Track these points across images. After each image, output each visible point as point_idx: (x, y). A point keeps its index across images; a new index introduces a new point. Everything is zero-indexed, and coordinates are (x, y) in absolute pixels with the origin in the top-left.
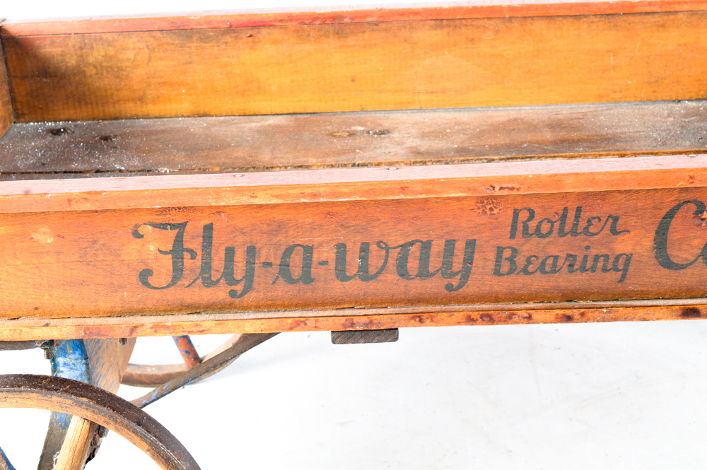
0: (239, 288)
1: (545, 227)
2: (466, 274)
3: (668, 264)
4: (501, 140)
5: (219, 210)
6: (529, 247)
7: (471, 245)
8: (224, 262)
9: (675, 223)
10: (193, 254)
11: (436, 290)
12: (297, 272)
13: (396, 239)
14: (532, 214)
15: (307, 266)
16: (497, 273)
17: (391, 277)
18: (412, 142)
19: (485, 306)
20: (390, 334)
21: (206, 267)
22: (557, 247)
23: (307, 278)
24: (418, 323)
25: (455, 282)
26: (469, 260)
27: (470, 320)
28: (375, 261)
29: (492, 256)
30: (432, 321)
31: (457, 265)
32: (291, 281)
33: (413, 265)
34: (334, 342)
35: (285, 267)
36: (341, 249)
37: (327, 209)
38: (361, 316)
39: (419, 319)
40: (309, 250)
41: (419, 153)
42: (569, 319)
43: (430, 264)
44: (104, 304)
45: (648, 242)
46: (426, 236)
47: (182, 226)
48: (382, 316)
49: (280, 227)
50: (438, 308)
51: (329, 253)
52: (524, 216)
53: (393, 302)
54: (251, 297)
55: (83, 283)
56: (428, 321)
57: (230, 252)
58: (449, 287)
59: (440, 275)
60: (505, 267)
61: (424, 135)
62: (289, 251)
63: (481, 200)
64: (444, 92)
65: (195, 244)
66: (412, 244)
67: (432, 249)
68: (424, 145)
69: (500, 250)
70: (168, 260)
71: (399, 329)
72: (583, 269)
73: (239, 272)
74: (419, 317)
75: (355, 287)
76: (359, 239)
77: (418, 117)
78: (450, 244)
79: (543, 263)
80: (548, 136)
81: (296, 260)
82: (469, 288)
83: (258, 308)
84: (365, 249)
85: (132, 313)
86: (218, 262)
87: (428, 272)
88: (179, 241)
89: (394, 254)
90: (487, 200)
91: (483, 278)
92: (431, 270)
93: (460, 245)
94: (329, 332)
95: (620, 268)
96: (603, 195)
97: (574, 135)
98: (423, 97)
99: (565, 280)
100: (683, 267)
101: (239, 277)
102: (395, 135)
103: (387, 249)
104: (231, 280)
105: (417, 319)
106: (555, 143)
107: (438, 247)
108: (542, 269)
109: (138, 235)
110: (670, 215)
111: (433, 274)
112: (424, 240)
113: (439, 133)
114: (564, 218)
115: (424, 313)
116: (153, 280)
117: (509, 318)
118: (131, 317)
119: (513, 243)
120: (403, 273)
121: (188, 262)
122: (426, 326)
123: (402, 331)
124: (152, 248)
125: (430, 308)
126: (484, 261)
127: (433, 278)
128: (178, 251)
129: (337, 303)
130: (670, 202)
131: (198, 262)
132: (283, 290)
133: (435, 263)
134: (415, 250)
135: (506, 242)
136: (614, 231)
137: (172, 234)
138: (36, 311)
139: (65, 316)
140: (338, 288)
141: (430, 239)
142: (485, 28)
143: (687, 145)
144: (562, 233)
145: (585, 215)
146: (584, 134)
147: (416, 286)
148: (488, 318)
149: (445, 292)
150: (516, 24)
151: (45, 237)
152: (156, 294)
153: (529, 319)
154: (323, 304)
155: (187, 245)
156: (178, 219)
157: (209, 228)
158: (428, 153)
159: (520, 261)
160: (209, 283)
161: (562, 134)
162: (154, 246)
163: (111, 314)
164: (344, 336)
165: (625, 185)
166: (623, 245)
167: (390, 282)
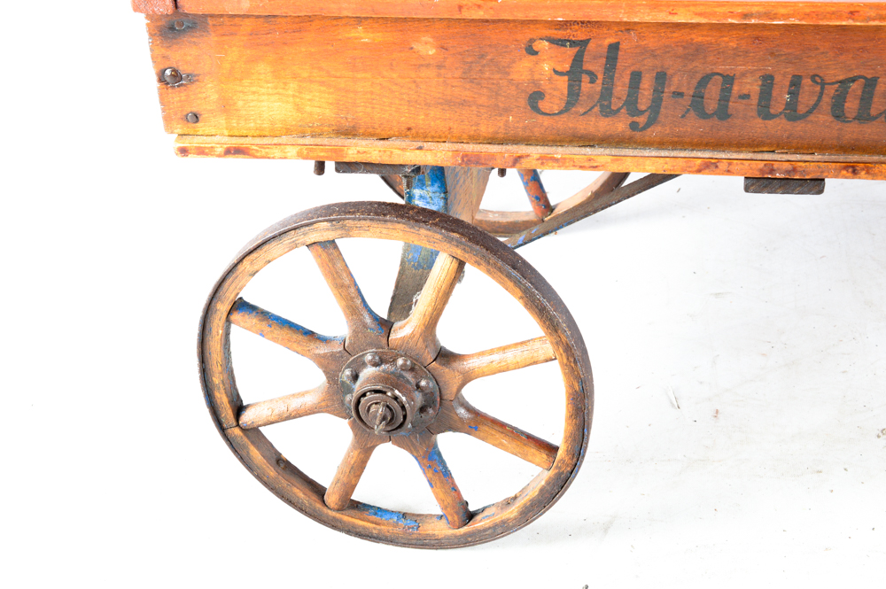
0: (642, 120)
5: (628, 27)
8: (627, 89)
10: (593, 77)
11: (876, 137)
12: (711, 105)
13: (835, 73)
15: (725, 98)
17: (823, 118)
20: (815, 185)
21: (607, 93)
23: (723, 113)
24: (850, 174)
28: (806, 99)
30: (868, 173)
32: (704, 115)
33: (851, 105)
34: (747, 190)
35: (698, 98)
36: (768, 81)
37: (756, 33)
38: (782, 161)
39: (853, 170)
40: (729, 80)
43: (873, 106)
44: (485, 129)
46: (872, 71)
47: (584, 43)
48: (808, 163)
49: (697, 51)
50: (876, 158)
51: (752, 86)
53: (822, 148)
54: (654, 132)
55: (464, 103)
56: (863, 173)
57: (636, 77)
59: (883, 119)
62: (705, 80)
65: (595, 65)
66: (853, 80)
67: (878, 88)
70: (563, 83)
71: (826, 180)
73: (644, 101)
74: (853, 167)
75: (778, 127)
76: (790, 70)
81: (713, 91)
83: (661, 144)
84: (796, 83)
85: (516, 141)
86: (621, 88)
87: (869, 115)
88: (578, 60)
89: (831, 91)
92: (873, 112)
94: (742, 179)
101: (643, 107)
103: (823, 84)
104: (632, 108)
105: (850, 170)
107: (884, 86)
109: (531, 51)
111: (875, 118)
112: (869, 76)
115: (859, 163)
116: (544, 105)
118: (515, 146)
120: (838, 113)
121: (586, 86)
122: (860, 178)
123: (830, 183)
124: (546, 67)
125: (866, 158)
127: (874, 122)
128: (575, 72)
129: (755, 145)
131: (598, 87)
132: (694, 126)
133: (878, 104)
134: (856, 87)
137: (571, 52)
138: (408, 133)
139: (440, 139)
140: (759, 127)
141: (877, 75)
147: (852, 131)
151: (426, 47)
152: (546, 121)
154: (739, 145)
155: (587, 66)
156: (580, 35)
157: (614, 48)
160: (607, 112)
162: (548, 66)
163: (492, 141)
164: (757, 184)
167: (822, 124)
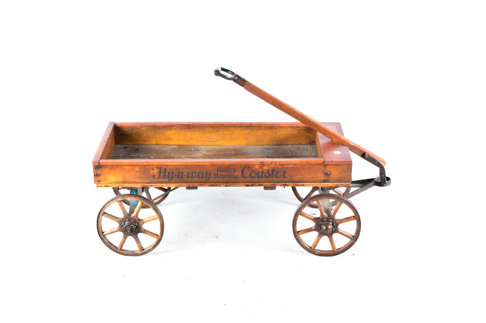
0: (170, 179)
1: (223, 170)
2: (209, 178)
3: (244, 177)
4: (223, 153)
5: (167, 165)
6: (220, 173)
7: (210, 173)
9: (245, 170)
10: (163, 173)
12: (180, 177)
13: (197, 171)
14: (220, 168)
15: (182, 175)
16: (215, 178)
17: (196, 178)
18: (204, 153)
19: (212, 184)
20: (196, 188)
21: (165, 175)
22: (225, 174)
23: (182, 178)
26: (210, 175)
27: (210, 186)
28: (194, 175)
29: (214, 175)
30: (203, 186)
31: (208, 176)
32: (179, 178)
33: (200, 176)
34: (186, 189)
35: (178, 175)
36: (188, 173)
37: (186, 166)
38: (191, 184)
39: (201, 185)
40: (182, 173)
41: (205, 155)
42: (227, 186)
44: (146, 181)
45: (240, 173)
46: (203, 171)
47: (161, 168)
48: (195, 185)
49: (178, 169)
50: (204, 184)
51: (186, 174)
52: (219, 168)
53: (197, 182)
54: (172, 181)
55: (143, 177)
57: (169, 173)
58: (207, 180)
59: (205, 178)
60: (216, 177)
61: (206, 151)
62: (179, 173)
63: (212, 165)
64: (212, 141)
65: (163, 171)
68: (206, 153)
69: (215, 174)
70: (158, 174)
72: (229, 177)
73: (170, 176)
75: (190, 179)
76: (191, 171)
77: (206, 147)
78: (207, 172)
80: (233, 152)
81: (180, 174)
82: (210, 180)
83: (173, 183)
84: (192, 173)
85: (151, 183)
86: (167, 174)
88: (160, 170)
89: (197, 174)
90: (213, 165)
91: (212, 179)
93: (208, 173)
94: (185, 187)
95: (236, 178)
96: (232, 165)
97: (238, 152)
98: (207, 142)
99: (226, 179)
100: (246, 178)
102: (200, 151)
104: (169, 178)
106: (234, 154)
107: (205, 173)
108: (222, 177)
109: (153, 169)
110: (244, 169)
113: (210, 151)
114: (226, 169)
116: (155, 177)
117: (217, 186)
119: (218, 173)
120: (199, 177)
121: (161, 174)
123: (198, 187)
124: (156, 172)
126: (213, 176)
128: (160, 172)
129: (187, 182)
130: (243, 167)
131: (163, 174)
132: (178, 180)
133: (204, 176)
134: (200, 173)
135: (216, 172)
136: (234, 171)
137: (159, 169)
138: (134, 182)
139: (139, 183)
140: (187, 180)
142: (221, 128)
144: (226, 171)
145: (229, 168)
146: (240, 152)
147: (201, 180)
148: (213, 186)
150: (228, 128)
151: (137, 169)
152: (156, 180)
153: (220, 186)
154: (185, 183)
155: (162, 171)
156: (160, 167)
157: (166, 168)
158: (207, 155)
159: (219, 176)
160: (165, 178)
161: (236, 152)
162: (156, 171)
163: (147, 183)
164: (188, 188)
165: (236, 163)
166: (236, 174)
167: (196, 179)
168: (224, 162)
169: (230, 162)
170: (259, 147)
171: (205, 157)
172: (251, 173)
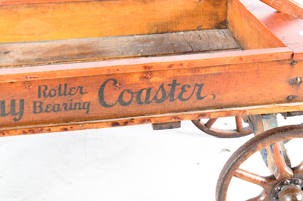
1: (53, 93)
2: (22, 113)
3: (105, 105)
4: (56, 54)
6: (47, 101)
7: (22, 101)
9: (106, 88)
11: (10, 121)
14: (46, 88)
16: (35, 112)
18: (18, 57)
19: (31, 126)
22: (59, 100)
24: (2, 135)
25: (17, 117)
26: (22, 108)
27: (24, 133)
29: (32, 105)
30: (8, 134)
31: (17, 110)
41: (19, 61)
42: (66, 130)
43: (6, 110)
45: (96, 96)
46: (2, 98)
50: (11, 128)
52: (43, 88)
56: (6, 134)
58: (15, 119)
59: (11, 114)
60: (38, 110)
61: (24, 53)
63: (24, 83)
64: (34, 34)
67: (6, 104)
68: (22, 58)
69: (35, 103)
72: (71, 109)
74: (2, 132)
77: (23, 45)
78: (13, 102)
79: (54, 107)
80: (76, 52)
82: (24, 119)
87: (5, 113)
90: (27, 82)
91: (29, 115)
92: (6, 112)
93: (17, 102)
95: (86, 108)
96: (75, 79)
97: (87, 51)
98: (25, 37)
99: (63, 114)
100: (111, 106)
102: (11, 54)
105: (2, 134)
106: (78, 55)
107: (8, 103)
108: (53, 110)
110: (103, 85)
111: (8, 114)
112: (2, 100)
113: (31, 52)
114: (60, 88)
115: (4, 131)
117: (41, 131)
119: (40, 100)
122: (6, 136)
125: (8, 128)
126: (29, 108)
127: (8, 116)
130: (102, 80)
133: (8, 110)
135: (37, 99)
136: (81, 93)
141: (4, 100)
142: (49, 7)
143: (131, 54)
144: (60, 95)
145: (68, 87)
146: (90, 51)
147: (1, 120)
148: (32, 131)
149: (13, 121)
150: (62, 5)
153: (49, 131)
158: (23, 61)
159: (44, 107)
161: (82, 51)
165: (82, 74)
166: (86, 98)
168: (53, 73)
169: (68, 72)
170: (125, 39)
171: (20, 63)
172: (121, 96)
